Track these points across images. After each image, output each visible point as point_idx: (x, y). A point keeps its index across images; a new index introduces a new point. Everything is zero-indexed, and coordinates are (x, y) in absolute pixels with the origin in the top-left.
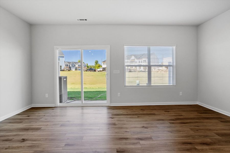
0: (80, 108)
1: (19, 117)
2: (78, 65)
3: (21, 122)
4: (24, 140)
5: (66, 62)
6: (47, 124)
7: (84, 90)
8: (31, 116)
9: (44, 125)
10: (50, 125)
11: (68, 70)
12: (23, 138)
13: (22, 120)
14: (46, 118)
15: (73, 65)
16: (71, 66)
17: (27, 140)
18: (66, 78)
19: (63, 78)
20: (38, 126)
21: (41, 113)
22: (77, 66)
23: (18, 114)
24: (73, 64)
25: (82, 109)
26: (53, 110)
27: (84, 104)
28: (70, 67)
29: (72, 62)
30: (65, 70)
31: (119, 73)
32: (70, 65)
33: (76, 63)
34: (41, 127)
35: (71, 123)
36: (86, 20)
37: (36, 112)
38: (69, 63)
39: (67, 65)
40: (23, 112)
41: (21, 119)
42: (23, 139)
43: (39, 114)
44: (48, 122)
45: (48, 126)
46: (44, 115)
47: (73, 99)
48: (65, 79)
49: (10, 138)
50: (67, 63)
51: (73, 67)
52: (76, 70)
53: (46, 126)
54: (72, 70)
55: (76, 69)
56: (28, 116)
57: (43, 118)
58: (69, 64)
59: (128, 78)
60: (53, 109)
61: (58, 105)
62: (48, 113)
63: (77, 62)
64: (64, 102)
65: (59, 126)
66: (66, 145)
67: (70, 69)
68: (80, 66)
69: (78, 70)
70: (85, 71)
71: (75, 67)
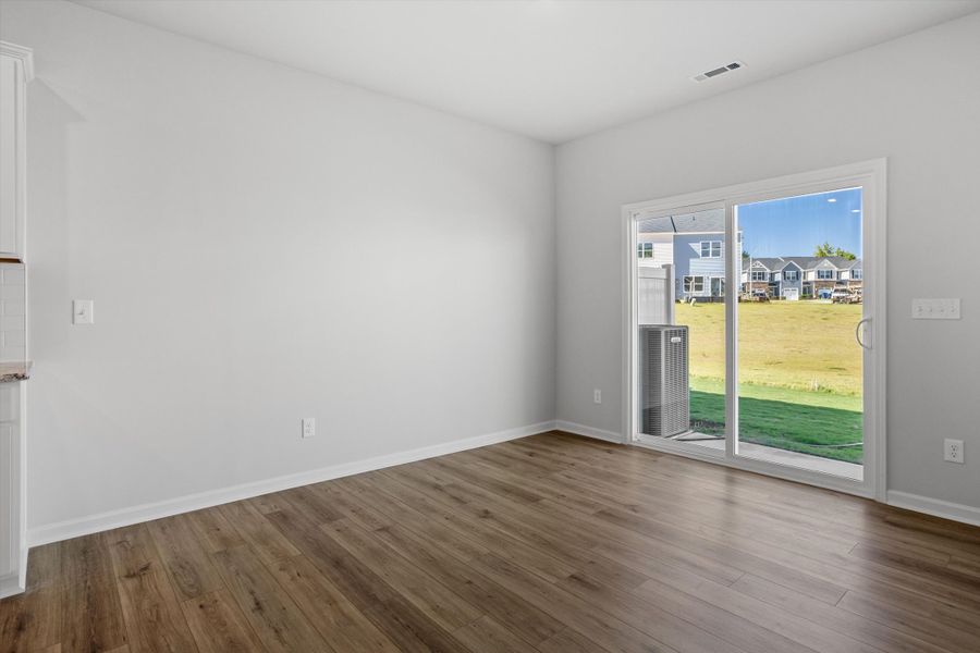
0: (722, 474)
1: (510, 450)
2: (816, 269)
3: (505, 466)
4: (486, 514)
5: (754, 260)
6: (562, 493)
8: (538, 455)
9: (552, 493)
10: (569, 500)
11: (759, 298)
12: (486, 508)
13: (511, 460)
14: (573, 473)
15: (791, 273)
16: (778, 277)
17: (492, 517)
18: (683, 332)
19: (666, 332)
20: (538, 490)
21: (570, 453)
22: (812, 276)
23: (512, 442)
24: (791, 267)
25: (730, 481)
26: (609, 456)
27: (739, 458)
28: (773, 284)
29: (787, 259)
32: (772, 275)
33: (805, 262)
34: (543, 495)
35: (637, 515)
36: (735, 66)
37: (557, 446)
38: (770, 262)
39: (762, 276)
40: (528, 438)
41: (510, 457)
42: (487, 512)
43: (560, 454)
44: (572, 487)
45: (561, 501)
46: (573, 465)
48: (676, 339)
49: (467, 497)
50: (760, 265)
51: (788, 282)
52: (804, 297)
53: (556, 499)
54: (784, 298)
55: (807, 293)
56: (531, 455)
57: (563, 472)
58: (768, 271)
60: (609, 452)
61: (634, 439)
62: (586, 460)
63: (810, 259)
64: (667, 435)
65: (592, 512)
66: (573, 577)
67: (777, 294)
68: (827, 277)
69: (820, 297)
70: (855, 302)
71: (802, 280)
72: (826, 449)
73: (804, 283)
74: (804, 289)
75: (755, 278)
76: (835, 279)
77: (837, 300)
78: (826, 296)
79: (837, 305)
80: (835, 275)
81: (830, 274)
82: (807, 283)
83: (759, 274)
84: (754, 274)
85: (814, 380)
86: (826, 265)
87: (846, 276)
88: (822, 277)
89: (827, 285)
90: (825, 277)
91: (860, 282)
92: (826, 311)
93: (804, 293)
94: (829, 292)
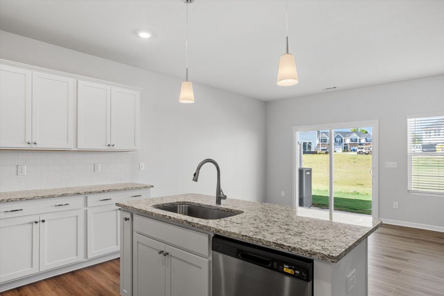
2: (350, 138)
5: (322, 133)
7: (334, 196)
11: (324, 152)
15: (338, 139)
18: (310, 170)
22: (348, 141)
24: (338, 136)
29: (337, 133)
30: (318, 152)
31: (396, 167)
33: (345, 134)
36: (335, 88)
39: (325, 140)
47: (321, 206)
48: (308, 173)
50: (324, 135)
51: (337, 144)
52: (344, 151)
54: (336, 151)
55: (346, 149)
58: (328, 138)
59: (417, 177)
63: (347, 133)
68: (355, 141)
69: (352, 151)
70: (367, 154)
71: (344, 143)
72: (359, 211)
73: (345, 144)
74: (345, 147)
75: (322, 142)
76: (358, 143)
77: (359, 153)
78: (354, 150)
79: (360, 156)
80: (358, 141)
81: (356, 140)
82: (346, 144)
83: (324, 140)
84: (322, 140)
85: (352, 189)
86: (354, 136)
87: (363, 141)
88: (353, 141)
89: (355, 145)
90: (354, 142)
91: (369, 144)
92: (355, 158)
93: (344, 149)
94: (355, 149)
